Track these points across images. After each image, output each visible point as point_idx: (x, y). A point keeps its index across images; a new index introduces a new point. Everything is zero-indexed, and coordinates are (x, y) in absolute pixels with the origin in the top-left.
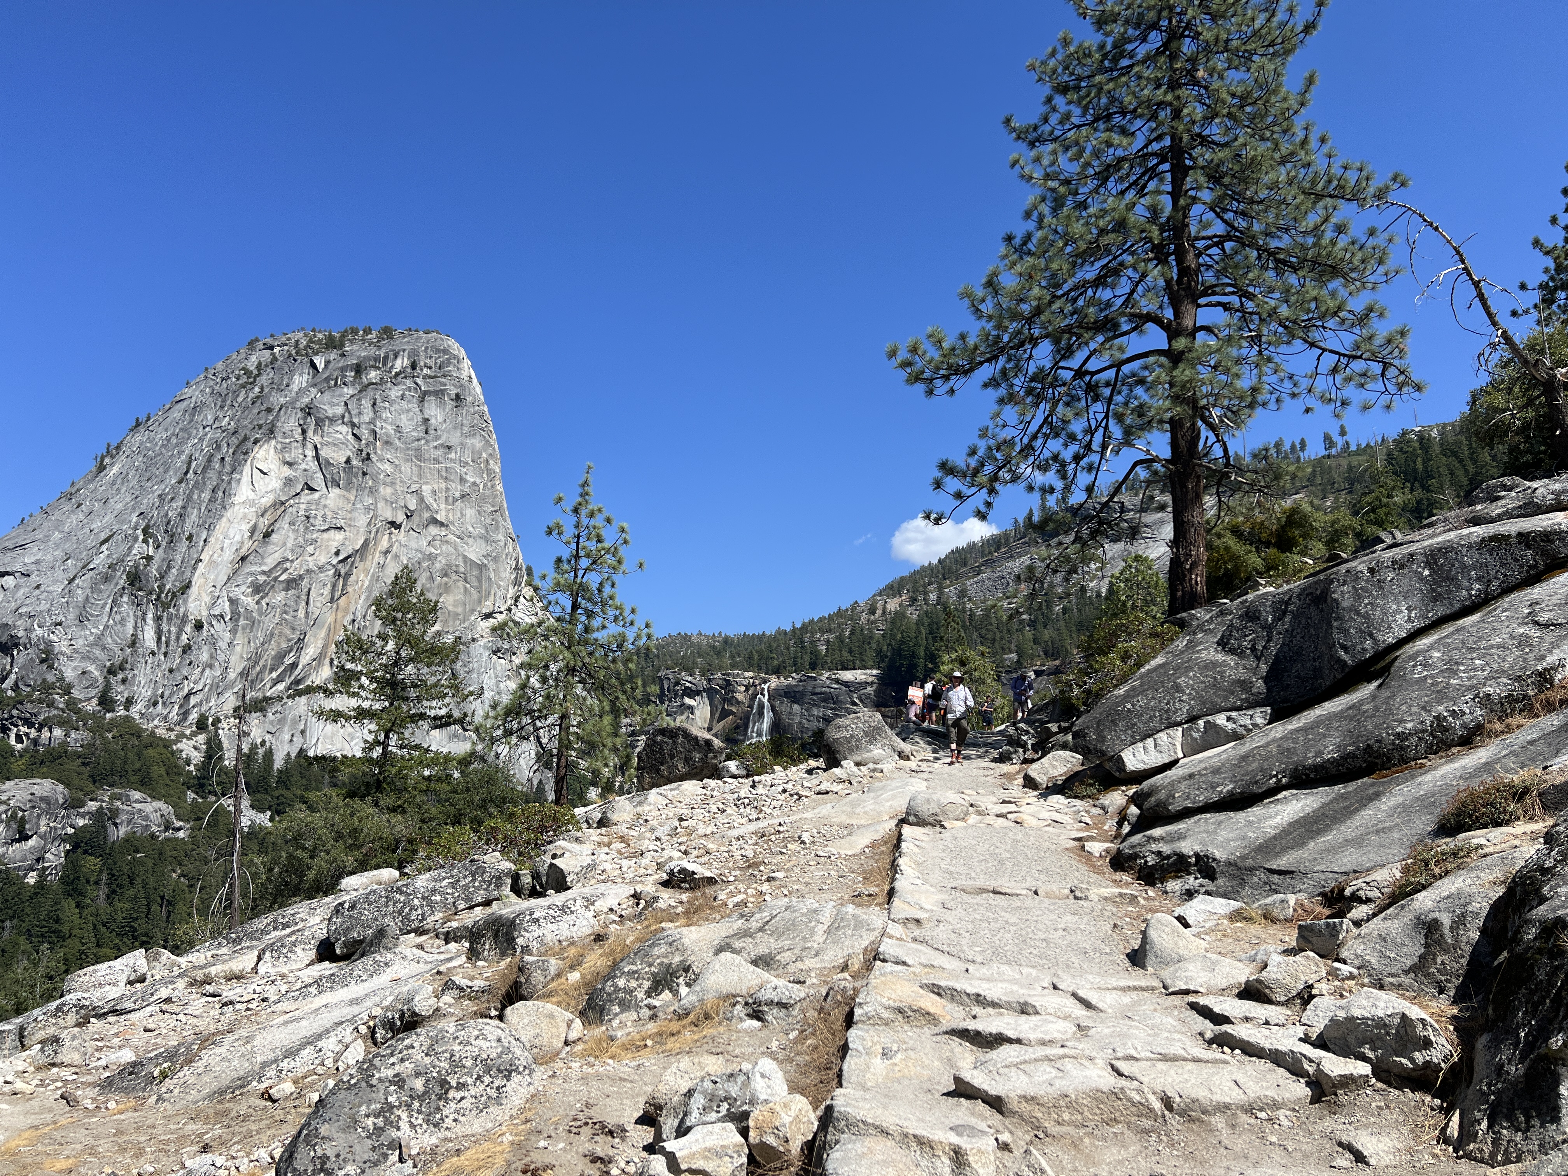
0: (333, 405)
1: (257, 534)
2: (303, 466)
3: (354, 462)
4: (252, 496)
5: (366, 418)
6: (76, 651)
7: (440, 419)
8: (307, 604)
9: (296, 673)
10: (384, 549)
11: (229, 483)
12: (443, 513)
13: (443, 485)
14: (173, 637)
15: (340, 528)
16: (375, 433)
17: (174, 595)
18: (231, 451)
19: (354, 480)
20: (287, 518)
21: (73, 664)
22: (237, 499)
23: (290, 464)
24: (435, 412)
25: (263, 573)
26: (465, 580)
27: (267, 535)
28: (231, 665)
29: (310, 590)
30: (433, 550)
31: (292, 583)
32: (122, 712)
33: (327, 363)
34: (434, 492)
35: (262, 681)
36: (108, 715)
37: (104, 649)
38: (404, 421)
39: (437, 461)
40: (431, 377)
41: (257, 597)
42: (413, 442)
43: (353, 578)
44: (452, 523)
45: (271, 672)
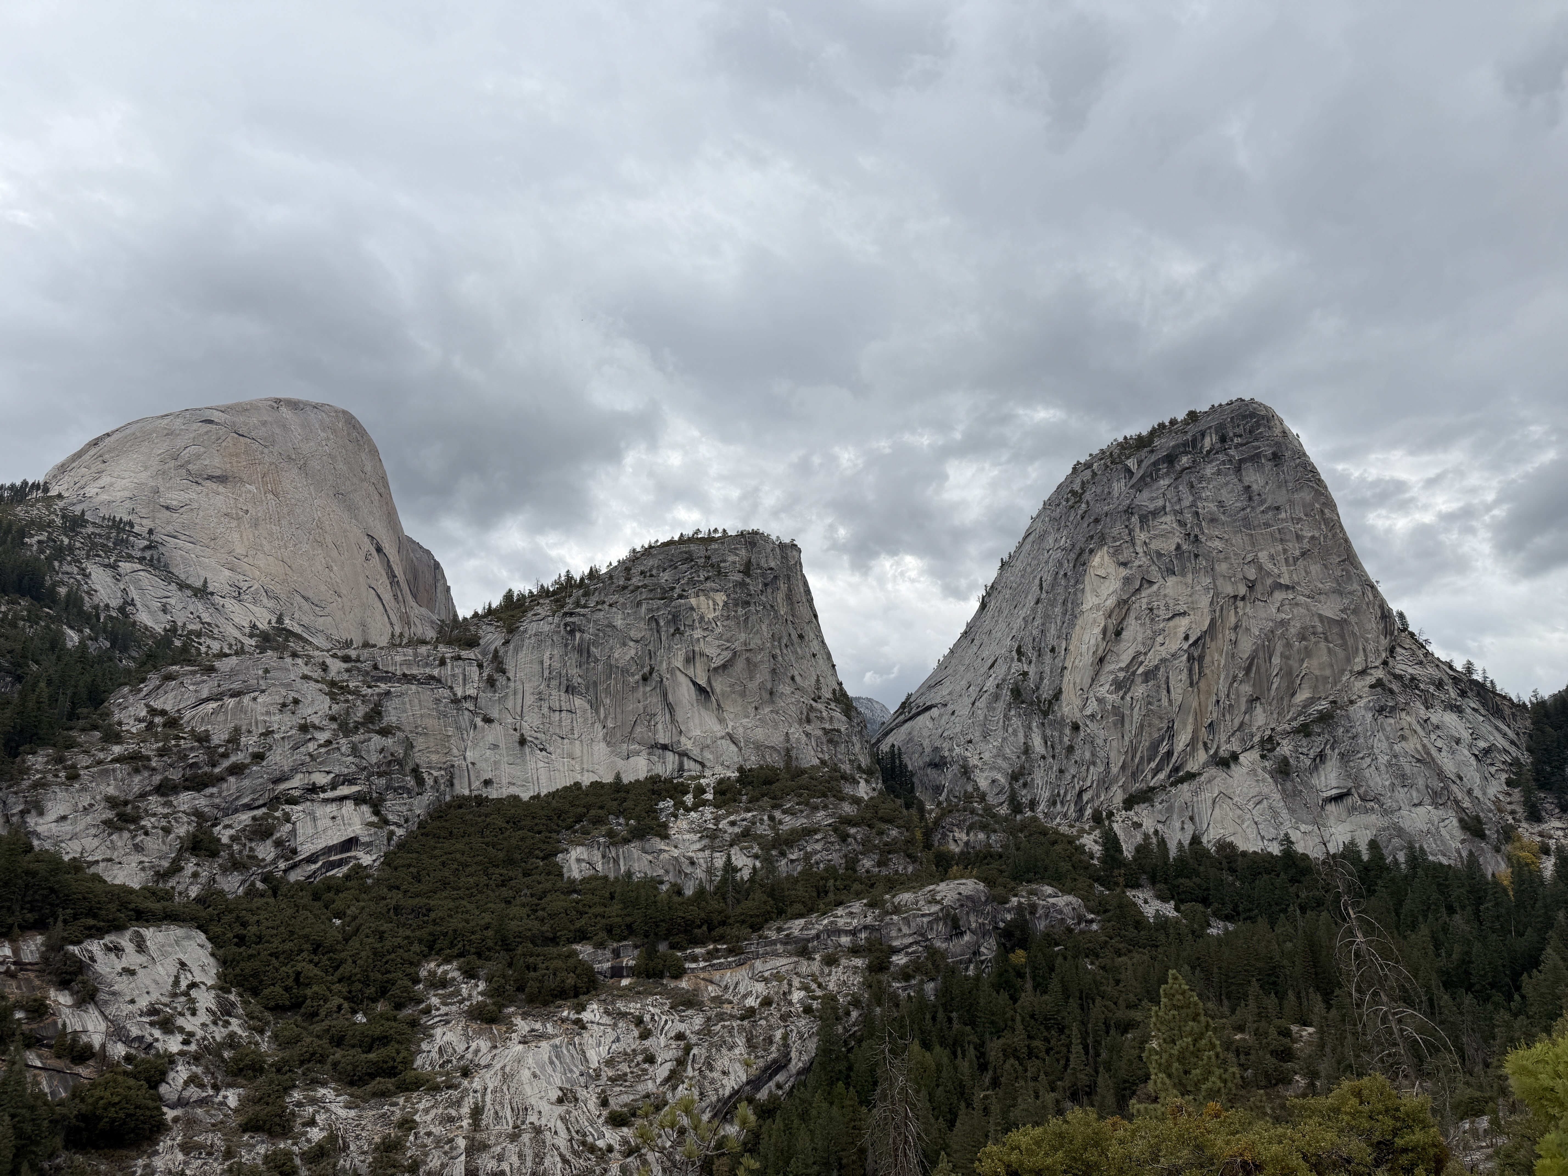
0: (1152, 499)
1: (1108, 634)
2: (1137, 563)
3: (1185, 547)
4: (1096, 601)
5: (1186, 503)
6: (985, 763)
7: (1261, 482)
8: (1168, 691)
9: (1173, 760)
10: (1232, 625)
11: (1075, 594)
12: (1286, 576)
13: (1280, 548)
14: (1057, 740)
15: (1184, 613)
16: (1197, 513)
17: (1050, 703)
18: (1071, 565)
19: (1188, 564)
20: (1133, 615)
21: (985, 775)
22: (1085, 607)
23: (1125, 564)
24: (1254, 478)
25: (1121, 669)
26: (1326, 640)
27: (1118, 633)
28: (1112, 760)
29: (1168, 678)
30: (1284, 616)
31: (1148, 676)
32: (1029, 814)
33: (1140, 463)
34: (1272, 557)
35: (1143, 772)
36: (1018, 817)
37: (1005, 758)
38: (1224, 495)
39: (1267, 525)
40: (1242, 445)
41: (1121, 693)
42: (1238, 512)
43: (1207, 659)
44: (1298, 583)
45: (1149, 763)
